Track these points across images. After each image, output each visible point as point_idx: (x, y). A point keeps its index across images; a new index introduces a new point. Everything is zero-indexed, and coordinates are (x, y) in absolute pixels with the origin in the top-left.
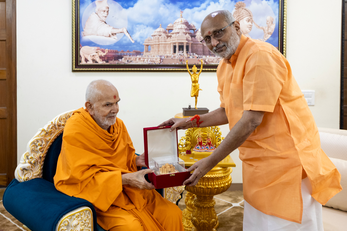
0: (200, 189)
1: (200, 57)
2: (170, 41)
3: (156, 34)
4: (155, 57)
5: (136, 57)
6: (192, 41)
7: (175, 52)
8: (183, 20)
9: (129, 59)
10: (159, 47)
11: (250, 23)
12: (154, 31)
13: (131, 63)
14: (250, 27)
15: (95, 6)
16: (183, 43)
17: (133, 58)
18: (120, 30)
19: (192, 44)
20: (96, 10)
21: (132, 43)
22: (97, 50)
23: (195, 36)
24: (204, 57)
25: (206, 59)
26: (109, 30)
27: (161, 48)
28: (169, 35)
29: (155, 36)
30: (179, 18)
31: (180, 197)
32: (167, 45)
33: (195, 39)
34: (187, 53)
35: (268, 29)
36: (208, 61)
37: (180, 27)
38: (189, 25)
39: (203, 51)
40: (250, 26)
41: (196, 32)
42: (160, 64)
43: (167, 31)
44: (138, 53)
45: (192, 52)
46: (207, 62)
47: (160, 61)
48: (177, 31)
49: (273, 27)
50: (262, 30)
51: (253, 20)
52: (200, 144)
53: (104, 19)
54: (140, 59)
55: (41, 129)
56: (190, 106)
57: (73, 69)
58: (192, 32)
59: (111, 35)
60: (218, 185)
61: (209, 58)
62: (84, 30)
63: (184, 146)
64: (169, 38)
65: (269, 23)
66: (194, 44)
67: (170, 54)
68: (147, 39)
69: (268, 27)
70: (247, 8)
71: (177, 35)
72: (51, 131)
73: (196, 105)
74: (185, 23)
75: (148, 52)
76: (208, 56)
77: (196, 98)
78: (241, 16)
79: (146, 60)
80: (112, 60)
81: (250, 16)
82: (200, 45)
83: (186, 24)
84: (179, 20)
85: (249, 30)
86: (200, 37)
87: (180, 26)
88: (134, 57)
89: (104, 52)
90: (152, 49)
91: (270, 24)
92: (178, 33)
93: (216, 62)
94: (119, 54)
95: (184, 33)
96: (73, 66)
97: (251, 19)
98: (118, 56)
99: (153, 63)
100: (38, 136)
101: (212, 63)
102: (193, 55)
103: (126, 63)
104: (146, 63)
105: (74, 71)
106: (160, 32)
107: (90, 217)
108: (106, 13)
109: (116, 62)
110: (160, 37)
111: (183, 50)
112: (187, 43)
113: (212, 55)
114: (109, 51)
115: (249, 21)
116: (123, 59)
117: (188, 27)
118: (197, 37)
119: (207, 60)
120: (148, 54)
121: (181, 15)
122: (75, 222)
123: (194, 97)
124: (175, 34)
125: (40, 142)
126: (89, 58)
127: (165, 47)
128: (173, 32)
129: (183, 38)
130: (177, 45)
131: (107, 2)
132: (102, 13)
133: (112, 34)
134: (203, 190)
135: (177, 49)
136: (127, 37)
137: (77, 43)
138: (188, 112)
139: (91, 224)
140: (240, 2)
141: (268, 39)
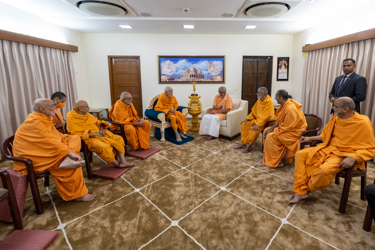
2: (189, 74)
4: (185, 79)
7: (191, 77)
8: (193, 67)
13: (177, 81)
14: (214, 70)
15: (165, 63)
17: (178, 79)
18: (174, 71)
20: (166, 64)
22: (166, 77)
24: (200, 79)
26: (170, 71)
27: (186, 76)
29: (184, 72)
39: (199, 77)
42: (186, 81)
43: (188, 71)
44: (179, 78)
45: (196, 77)
48: (191, 71)
49: (221, 70)
50: (218, 70)
52: (194, 103)
53: (168, 67)
54: (180, 80)
60: (197, 112)
62: (162, 70)
66: (197, 75)
67: (189, 78)
68: (182, 73)
70: (213, 63)
75: (182, 77)
78: (211, 66)
82: (199, 75)
83: (194, 68)
84: (192, 67)
87: (192, 69)
89: (169, 78)
91: (220, 68)
94: (173, 78)
95: (193, 71)
96: (159, 82)
99: (184, 81)
101: (202, 81)
103: (175, 81)
104: (182, 81)
105: (159, 84)
106: (186, 71)
107: (165, 115)
109: (172, 81)
110: (186, 73)
111: (193, 77)
112: (194, 75)
117: (195, 70)
122: (161, 115)
123: (194, 91)
126: (164, 80)
127: (188, 76)
129: (193, 73)
130: (191, 75)
132: (168, 65)
134: (194, 113)
136: (176, 73)
137: (160, 75)
138: (192, 95)
139: (165, 117)
140: (211, 62)
141: (219, 73)
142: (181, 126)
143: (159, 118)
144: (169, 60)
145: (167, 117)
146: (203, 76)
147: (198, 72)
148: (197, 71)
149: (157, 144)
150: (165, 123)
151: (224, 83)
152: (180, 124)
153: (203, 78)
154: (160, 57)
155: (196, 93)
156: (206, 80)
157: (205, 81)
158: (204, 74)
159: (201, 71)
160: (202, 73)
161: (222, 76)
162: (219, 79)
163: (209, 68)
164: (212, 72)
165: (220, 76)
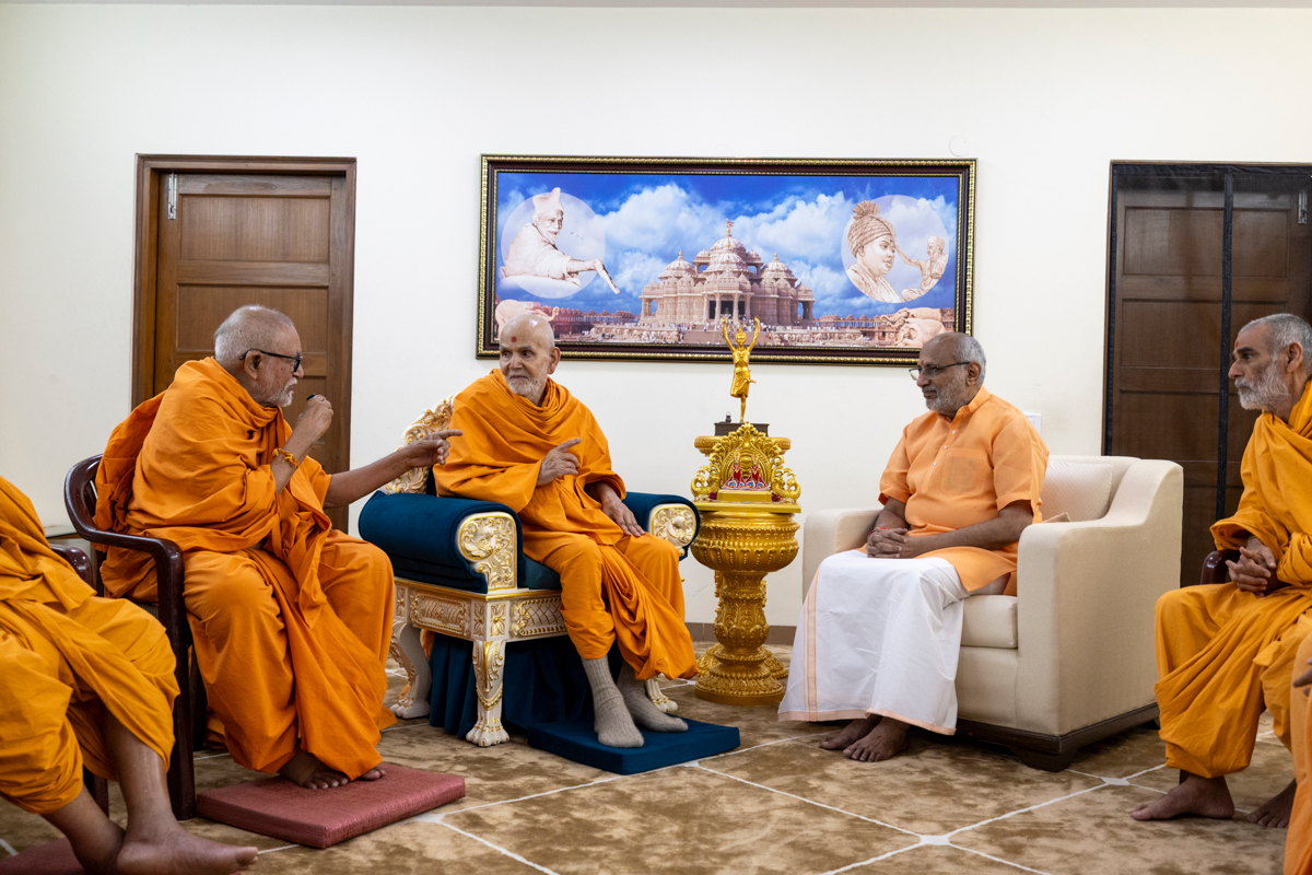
0: (727, 554)
1: (769, 330)
2: (701, 290)
3: (669, 273)
4: (667, 328)
5: (621, 327)
6: (752, 291)
7: (712, 315)
8: (733, 242)
9: (607, 330)
10: (676, 304)
11: (888, 252)
12: (665, 266)
13: (611, 341)
14: (890, 262)
15: (531, 207)
16: (731, 296)
17: (614, 328)
18: (588, 265)
19: (752, 298)
20: (535, 217)
21: (613, 293)
22: (534, 309)
23: (761, 280)
24: (780, 329)
25: (783, 334)
26: (562, 263)
27: (681, 307)
28: (700, 276)
29: (666, 278)
30: (723, 237)
31: (683, 551)
32: (695, 301)
33: (760, 287)
34: (741, 319)
35: (931, 266)
36: (789, 338)
37: (726, 259)
38: (747, 255)
39: (778, 316)
40: (889, 260)
41: (762, 271)
42: (676, 343)
43: (696, 268)
44: (628, 318)
46: (787, 341)
47: (678, 336)
48: (717, 267)
49: (943, 262)
50: (919, 269)
51: (896, 244)
52: (737, 476)
53: (551, 238)
54: (631, 331)
55: (425, 410)
56: (728, 417)
57: (477, 351)
58: (753, 269)
59: (566, 274)
60: (763, 546)
61: (791, 332)
62: (506, 262)
63: (706, 484)
64: (700, 283)
65: (934, 252)
66: (759, 298)
67: (701, 320)
68: (649, 285)
69: (932, 262)
70: (883, 216)
71: (719, 277)
72: (443, 417)
73: (743, 414)
74: (738, 249)
75: (650, 315)
76: (789, 328)
77: (743, 401)
78: (868, 234)
79: (645, 333)
80: (567, 333)
81: (890, 234)
82: (771, 302)
83: (740, 251)
84: (724, 242)
85: (887, 269)
86: (772, 283)
87: (725, 257)
88: (618, 326)
89: (550, 314)
90: (659, 309)
91: (936, 254)
92: (721, 272)
93: (808, 342)
94: (584, 319)
95: (735, 272)
96: (478, 345)
97: (891, 241)
98: (582, 322)
99: (662, 341)
100: (420, 421)
101: (799, 344)
102: (755, 323)
103: (600, 339)
104: (645, 340)
105: (478, 356)
106: (678, 269)
107: (513, 532)
108: (556, 224)
109: (577, 338)
110: (679, 282)
111: (731, 312)
112: (741, 296)
113: (798, 325)
114: (560, 312)
115: (886, 247)
116: (593, 330)
117: (744, 259)
118: (766, 283)
119: (786, 337)
120: (650, 319)
121: (729, 231)
122: (487, 529)
123: (740, 399)
124: (713, 275)
125: (424, 434)
127: (690, 305)
128: (709, 269)
129: (731, 284)
130: (718, 300)
131: (560, 199)
132: (548, 223)
133: (569, 273)
134: (734, 556)
135: (718, 309)
136: (603, 280)
137: (490, 292)
138: (724, 428)
139: (513, 545)
140: (865, 203)
141: (930, 290)
142: (637, 631)
143: (469, 547)
144: (557, 190)
145: (534, 550)
146: (806, 305)
147: (767, 276)
148: (760, 268)
149: (440, 759)
150: (513, 600)
152: (632, 614)
153: (807, 320)
154: (497, 165)
155: (752, 418)
156: (825, 337)
157: (819, 344)
158: (812, 297)
159: (788, 272)
160: (799, 286)
161: (949, 311)
162: (929, 329)
163: (855, 253)
164: (875, 277)
165: (937, 312)
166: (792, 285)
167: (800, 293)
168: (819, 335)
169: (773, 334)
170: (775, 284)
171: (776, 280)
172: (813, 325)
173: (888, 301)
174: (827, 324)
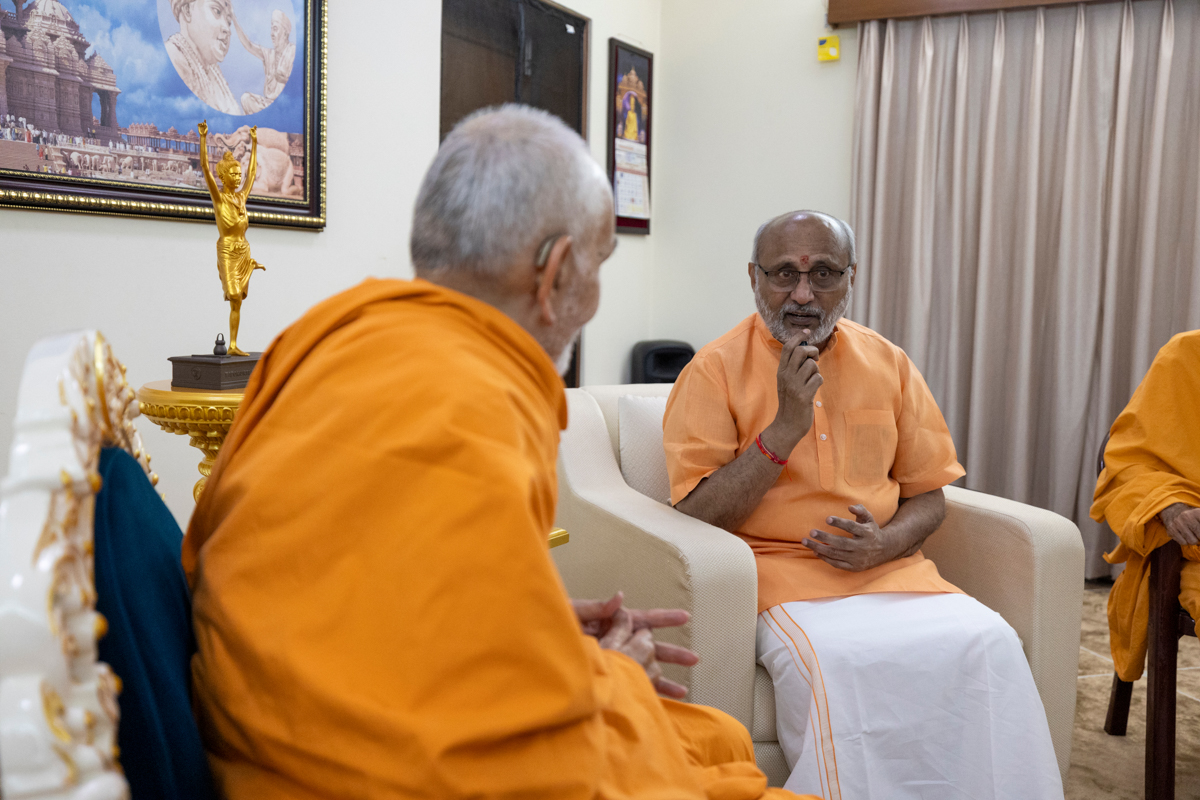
1: (46, 140)
6: (7, 54)
11: (223, 22)
14: (225, 41)
19: (10, 69)
23: (25, 31)
24: (63, 140)
25: (71, 152)
33: (24, 47)
35: (276, 61)
36: (80, 162)
40: (223, 36)
41: (27, 14)
45: (13, 109)
46: (77, 167)
49: (288, 56)
50: (260, 61)
51: (232, 11)
61: (83, 150)
65: (279, 36)
66: (20, 71)
69: (277, 53)
76: (78, 140)
77: (236, 307)
82: (45, 83)
85: (221, 52)
86: (46, 43)
91: (282, 41)
93: (111, 171)
97: (226, 4)
101: (97, 175)
113: (94, 136)
115: (219, 12)
118: (33, 40)
119: (74, 157)
141: (276, 100)
146: (106, 97)
147: (35, 25)
148: (21, 6)
151: (317, 228)
153: (105, 129)
156: (139, 164)
157: (129, 177)
158: (113, 84)
159: (73, 26)
160: (92, 57)
161: (298, 141)
162: (275, 165)
163: (178, 13)
164: (205, 63)
165: (282, 137)
166: (81, 55)
167: (95, 74)
168: (128, 160)
169: (52, 151)
170: (51, 46)
171: (53, 37)
172: (117, 139)
173: (224, 111)
174: (140, 140)
